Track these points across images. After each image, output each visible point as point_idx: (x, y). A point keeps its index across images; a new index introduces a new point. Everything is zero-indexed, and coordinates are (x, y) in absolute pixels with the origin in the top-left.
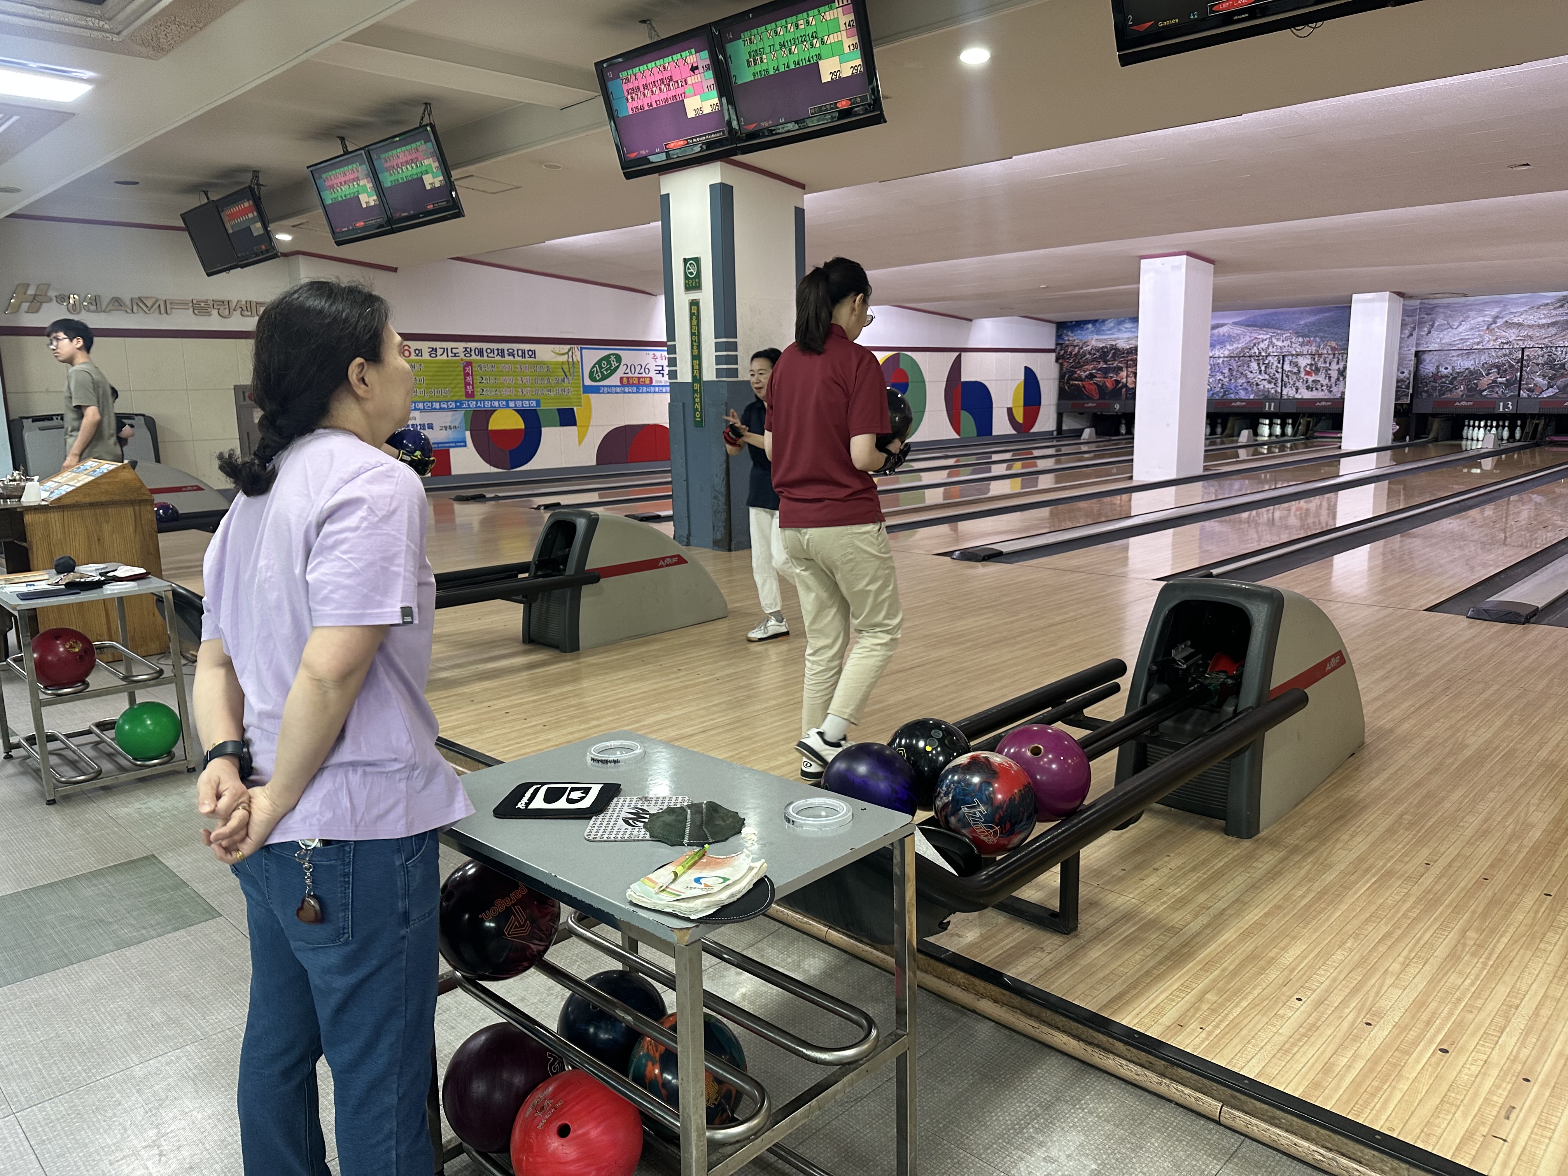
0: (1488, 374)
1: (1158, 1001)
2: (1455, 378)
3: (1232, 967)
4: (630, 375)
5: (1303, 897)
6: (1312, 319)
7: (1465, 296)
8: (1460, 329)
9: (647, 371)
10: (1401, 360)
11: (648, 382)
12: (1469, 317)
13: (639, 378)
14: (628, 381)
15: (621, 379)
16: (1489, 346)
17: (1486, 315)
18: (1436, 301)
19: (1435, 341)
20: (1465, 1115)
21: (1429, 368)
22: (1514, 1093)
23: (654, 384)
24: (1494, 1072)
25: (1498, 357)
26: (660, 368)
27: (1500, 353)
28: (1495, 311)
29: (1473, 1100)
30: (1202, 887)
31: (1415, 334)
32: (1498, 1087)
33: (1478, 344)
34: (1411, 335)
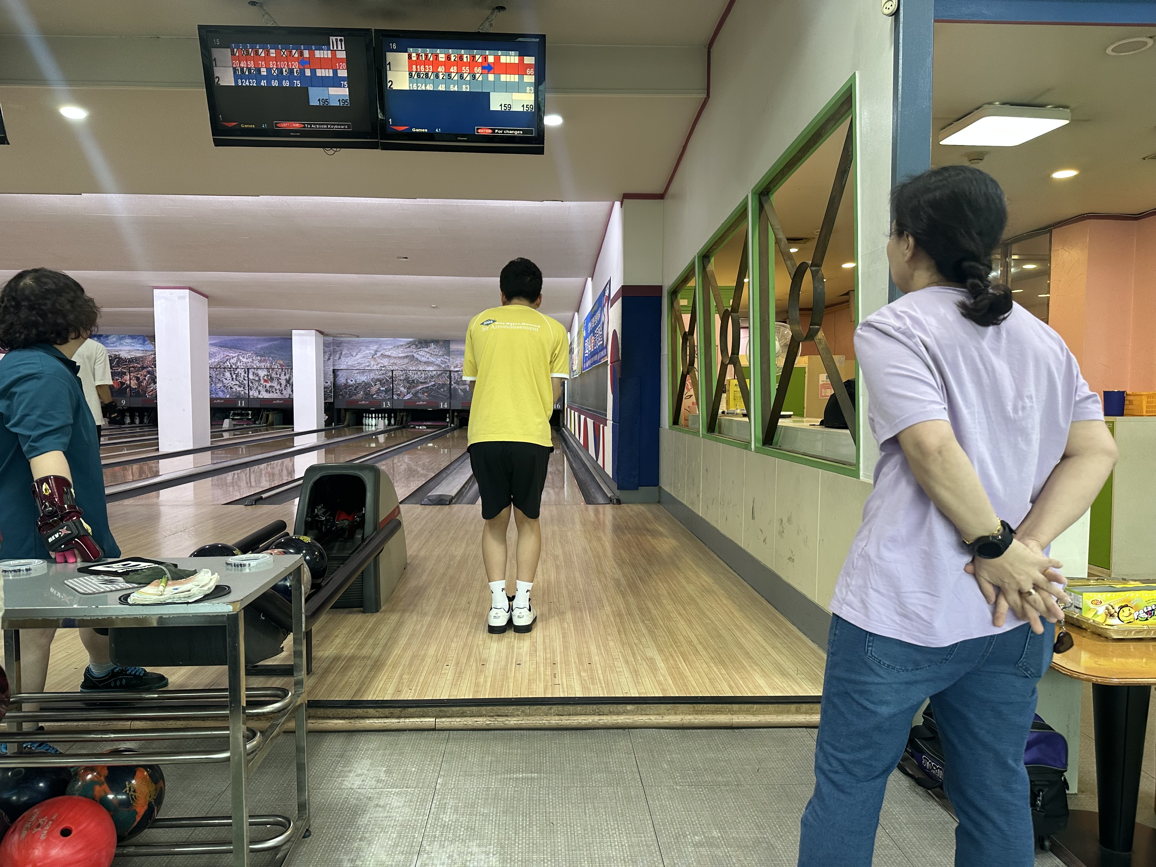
0: (375, 385)
1: (380, 686)
2: (357, 386)
3: (407, 663)
5: (421, 628)
6: (266, 345)
7: (358, 337)
8: (357, 357)
10: (325, 374)
12: (361, 350)
16: (375, 368)
17: (371, 350)
18: (342, 339)
19: (344, 363)
20: (540, 681)
21: (341, 380)
22: (552, 670)
24: (542, 665)
25: (380, 375)
27: (381, 372)
28: (375, 347)
29: (540, 677)
30: (368, 636)
31: (332, 359)
32: (546, 669)
33: (368, 366)
34: (329, 359)
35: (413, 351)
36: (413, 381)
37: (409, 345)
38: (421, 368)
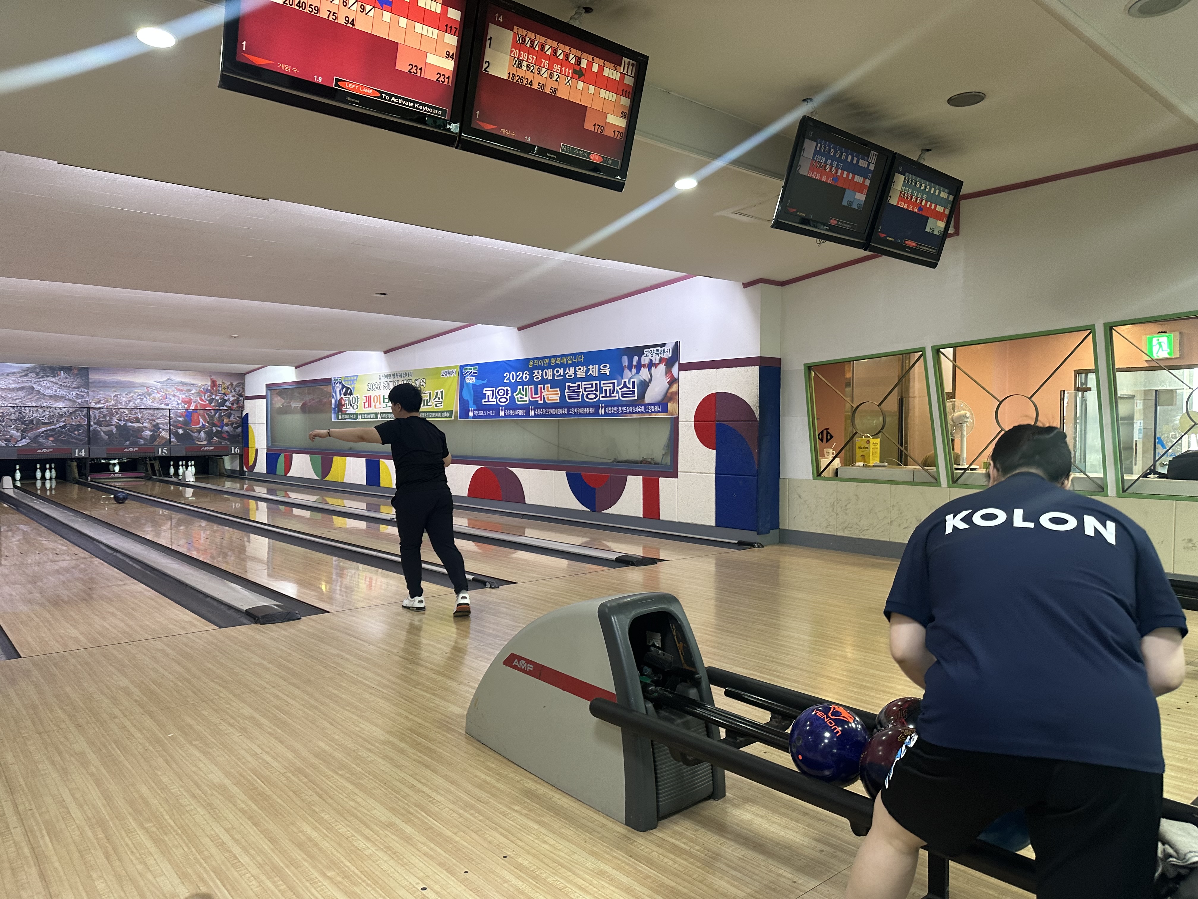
35: (32, 380)
36: (31, 421)
37: (26, 372)
38: (45, 405)
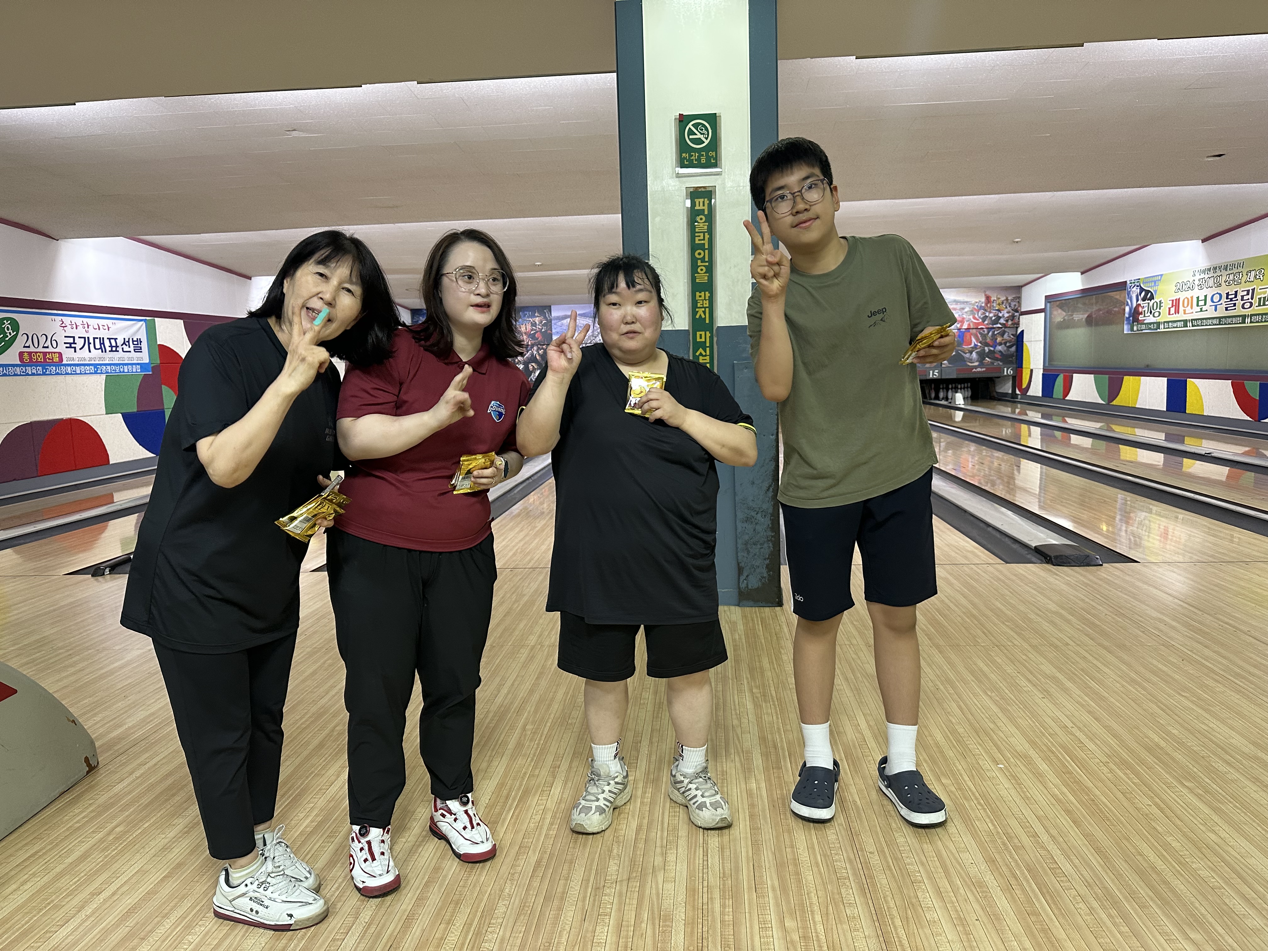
4: (32, 349)
9: (54, 343)
11: (56, 359)
13: (45, 354)
14: (31, 358)
15: (21, 354)
23: (65, 362)
26: (71, 340)
